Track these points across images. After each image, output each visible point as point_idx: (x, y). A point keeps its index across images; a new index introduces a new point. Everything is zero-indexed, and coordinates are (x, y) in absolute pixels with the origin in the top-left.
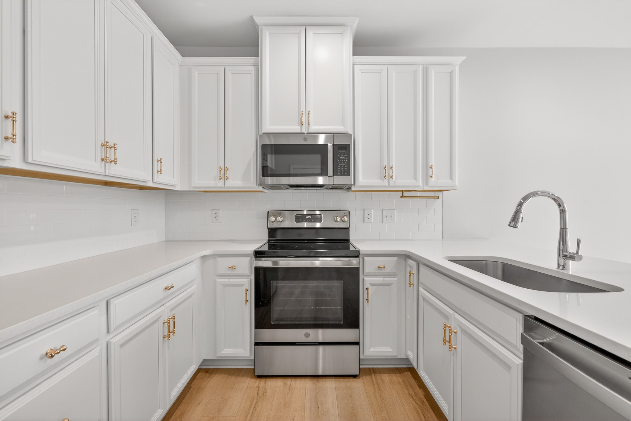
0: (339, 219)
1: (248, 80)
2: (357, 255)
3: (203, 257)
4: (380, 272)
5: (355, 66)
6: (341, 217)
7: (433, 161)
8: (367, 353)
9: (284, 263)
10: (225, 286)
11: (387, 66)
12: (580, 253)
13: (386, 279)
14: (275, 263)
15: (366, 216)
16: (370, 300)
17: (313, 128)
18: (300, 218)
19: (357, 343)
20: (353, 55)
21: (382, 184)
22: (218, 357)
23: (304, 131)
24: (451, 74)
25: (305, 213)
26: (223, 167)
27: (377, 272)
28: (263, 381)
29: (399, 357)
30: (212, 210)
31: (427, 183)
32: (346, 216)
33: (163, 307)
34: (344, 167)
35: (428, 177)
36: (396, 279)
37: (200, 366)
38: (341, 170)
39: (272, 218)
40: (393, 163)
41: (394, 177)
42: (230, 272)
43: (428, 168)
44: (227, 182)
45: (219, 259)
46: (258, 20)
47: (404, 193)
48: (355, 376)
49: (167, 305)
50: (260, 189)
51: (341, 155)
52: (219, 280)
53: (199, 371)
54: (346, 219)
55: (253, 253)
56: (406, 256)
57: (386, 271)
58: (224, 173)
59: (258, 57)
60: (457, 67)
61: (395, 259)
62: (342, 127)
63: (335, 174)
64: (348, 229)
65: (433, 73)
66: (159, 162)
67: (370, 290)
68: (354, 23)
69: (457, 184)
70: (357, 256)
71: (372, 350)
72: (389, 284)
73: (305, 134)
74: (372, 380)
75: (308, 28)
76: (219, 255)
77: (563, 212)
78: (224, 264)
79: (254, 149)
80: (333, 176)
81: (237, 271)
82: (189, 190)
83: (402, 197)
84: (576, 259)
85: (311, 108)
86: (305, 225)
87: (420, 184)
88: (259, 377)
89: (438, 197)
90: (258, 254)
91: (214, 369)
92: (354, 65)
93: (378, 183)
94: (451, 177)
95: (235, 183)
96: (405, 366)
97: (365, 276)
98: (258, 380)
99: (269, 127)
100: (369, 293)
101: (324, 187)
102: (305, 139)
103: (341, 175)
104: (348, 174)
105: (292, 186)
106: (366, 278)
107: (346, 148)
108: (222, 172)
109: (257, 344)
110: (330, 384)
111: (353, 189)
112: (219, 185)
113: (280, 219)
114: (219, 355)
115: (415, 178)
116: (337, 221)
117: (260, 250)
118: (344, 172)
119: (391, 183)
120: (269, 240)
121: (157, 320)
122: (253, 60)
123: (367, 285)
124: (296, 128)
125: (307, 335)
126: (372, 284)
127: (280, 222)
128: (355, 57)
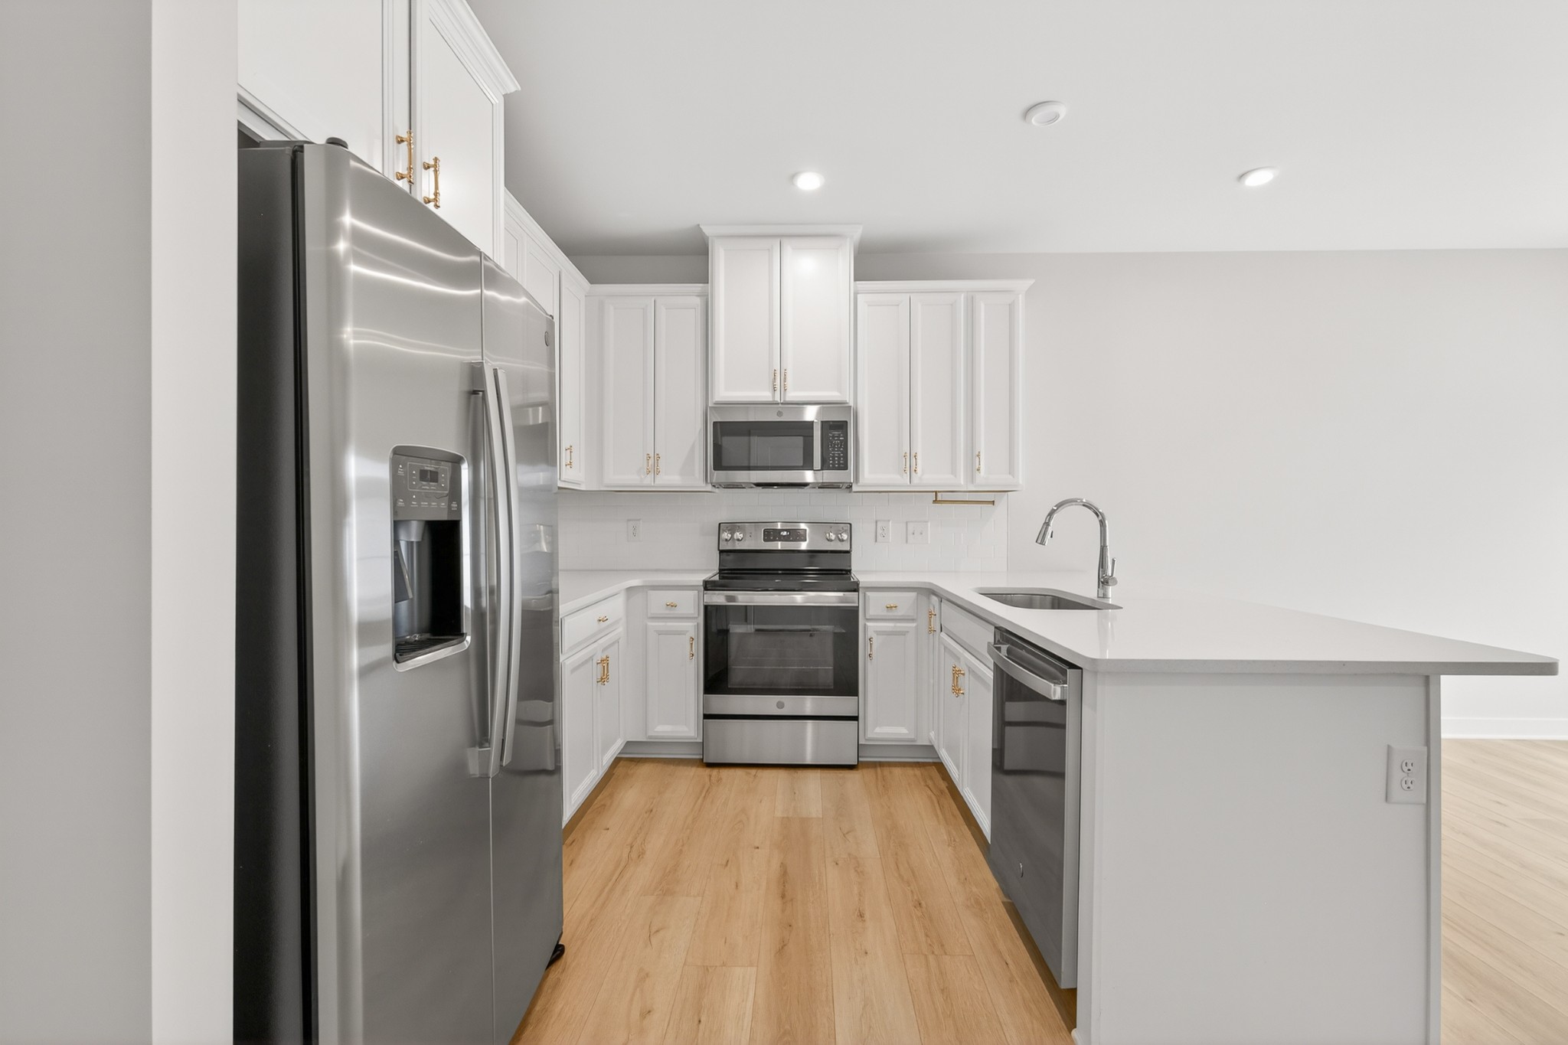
0: (833, 537)
1: (692, 320)
2: (855, 588)
3: (629, 589)
4: (890, 614)
5: (859, 296)
6: (837, 535)
7: (982, 446)
8: (870, 735)
9: (745, 598)
10: (660, 633)
11: (908, 295)
12: (1114, 576)
13: (898, 624)
14: (730, 599)
15: (880, 531)
16: (873, 656)
17: (792, 395)
18: (771, 535)
19: (855, 718)
20: (855, 280)
21: (900, 480)
22: (650, 737)
23: (777, 399)
24: (1011, 307)
25: (779, 526)
26: (652, 455)
27: (885, 613)
28: (715, 772)
29: (919, 743)
30: (629, 520)
31: (972, 480)
32: (845, 531)
33: (595, 645)
34: (839, 458)
35: (973, 470)
36: (914, 625)
37: (620, 753)
38: (834, 460)
39: (726, 534)
40: (918, 448)
41: (919, 470)
42: (667, 612)
43: (973, 456)
44: (658, 478)
45: (652, 593)
46: (707, 230)
47: (939, 494)
48: (851, 767)
49: (600, 641)
50: (709, 488)
51: (833, 437)
52: (650, 624)
53: (617, 761)
54: (845, 536)
55: (702, 584)
56: (929, 592)
57: (899, 613)
58: (653, 464)
59: (706, 285)
60: (1020, 296)
61: (913, 595)
62: (838, 394)
63: (825, 465)
64: (848, 552)
65: (983, 306)
66: (569, 451)
67: (874, 640)
68: (857, 233)
69: (1021, 482)
70: (856, 590)
71: (878, 730)
72: (903, 633)
73: (778, 404)
74: (877, 776)
75: (785, 241)
76: (651, 586)
77: (1102, 523)
78: (658, 601)
79: (700, 425)
80: (822, 469)
81: (678, 611)
82: (598, 489)
83: (936, 501)
84: (1110, 584)
85: (789, 365)
86: (779, 545)
87: (961, 482)
88: (711, 765)
89: (993, 502)
90: (708, 586)
91: (641, 758)
92: (856, 294)
93: (893, 478)
94: (1011, 470)
95: (670, 478)
96: (930, 760)
97: (868, 620)
98: (708, 771)
99: (724, 392)
100: (873, 646)
101: (810, 485)
102: (780, 414)
103: (834, 468)
104: (845, 467)
105: (758, 485)
106: (869, 624)
107: (842, 426)
108: (651, 461)
109: (707, 717)
110: (814, 777)
111: (855, 488)
112: (648, 482)
113: (738, 535)
114: (650, 734)
115: (954, 472)
116: (830, 540)
117: (712, 579)
118: (839, 464)
119: (915, 480)
120: (720, 570)
121: (591, 658)
122: (700, 289)
123: (870, 634)
124: (765, 395)
125: (780, 705)
126: (878, 633)
127: (738, 540)
128: (857, 282)
